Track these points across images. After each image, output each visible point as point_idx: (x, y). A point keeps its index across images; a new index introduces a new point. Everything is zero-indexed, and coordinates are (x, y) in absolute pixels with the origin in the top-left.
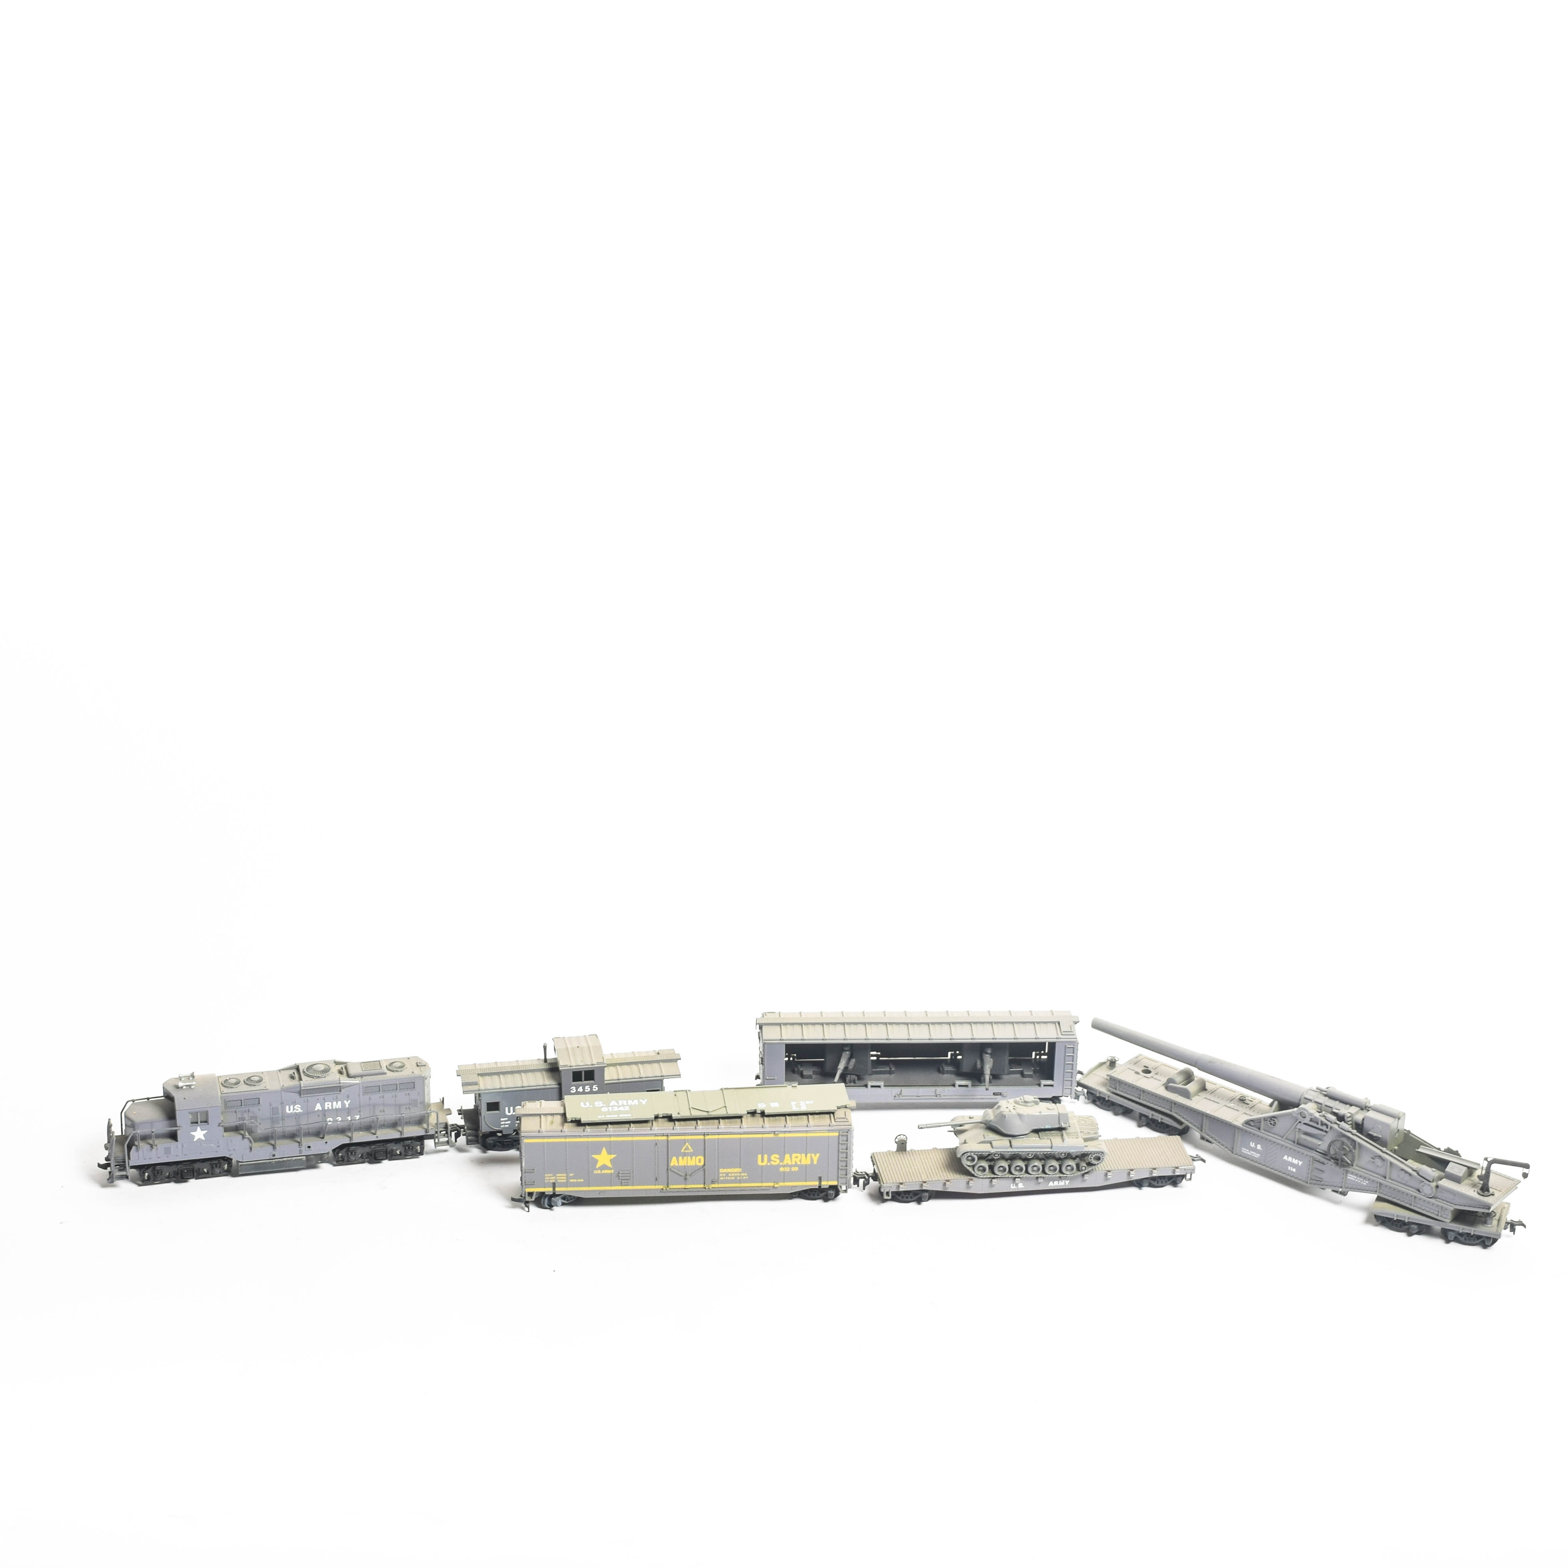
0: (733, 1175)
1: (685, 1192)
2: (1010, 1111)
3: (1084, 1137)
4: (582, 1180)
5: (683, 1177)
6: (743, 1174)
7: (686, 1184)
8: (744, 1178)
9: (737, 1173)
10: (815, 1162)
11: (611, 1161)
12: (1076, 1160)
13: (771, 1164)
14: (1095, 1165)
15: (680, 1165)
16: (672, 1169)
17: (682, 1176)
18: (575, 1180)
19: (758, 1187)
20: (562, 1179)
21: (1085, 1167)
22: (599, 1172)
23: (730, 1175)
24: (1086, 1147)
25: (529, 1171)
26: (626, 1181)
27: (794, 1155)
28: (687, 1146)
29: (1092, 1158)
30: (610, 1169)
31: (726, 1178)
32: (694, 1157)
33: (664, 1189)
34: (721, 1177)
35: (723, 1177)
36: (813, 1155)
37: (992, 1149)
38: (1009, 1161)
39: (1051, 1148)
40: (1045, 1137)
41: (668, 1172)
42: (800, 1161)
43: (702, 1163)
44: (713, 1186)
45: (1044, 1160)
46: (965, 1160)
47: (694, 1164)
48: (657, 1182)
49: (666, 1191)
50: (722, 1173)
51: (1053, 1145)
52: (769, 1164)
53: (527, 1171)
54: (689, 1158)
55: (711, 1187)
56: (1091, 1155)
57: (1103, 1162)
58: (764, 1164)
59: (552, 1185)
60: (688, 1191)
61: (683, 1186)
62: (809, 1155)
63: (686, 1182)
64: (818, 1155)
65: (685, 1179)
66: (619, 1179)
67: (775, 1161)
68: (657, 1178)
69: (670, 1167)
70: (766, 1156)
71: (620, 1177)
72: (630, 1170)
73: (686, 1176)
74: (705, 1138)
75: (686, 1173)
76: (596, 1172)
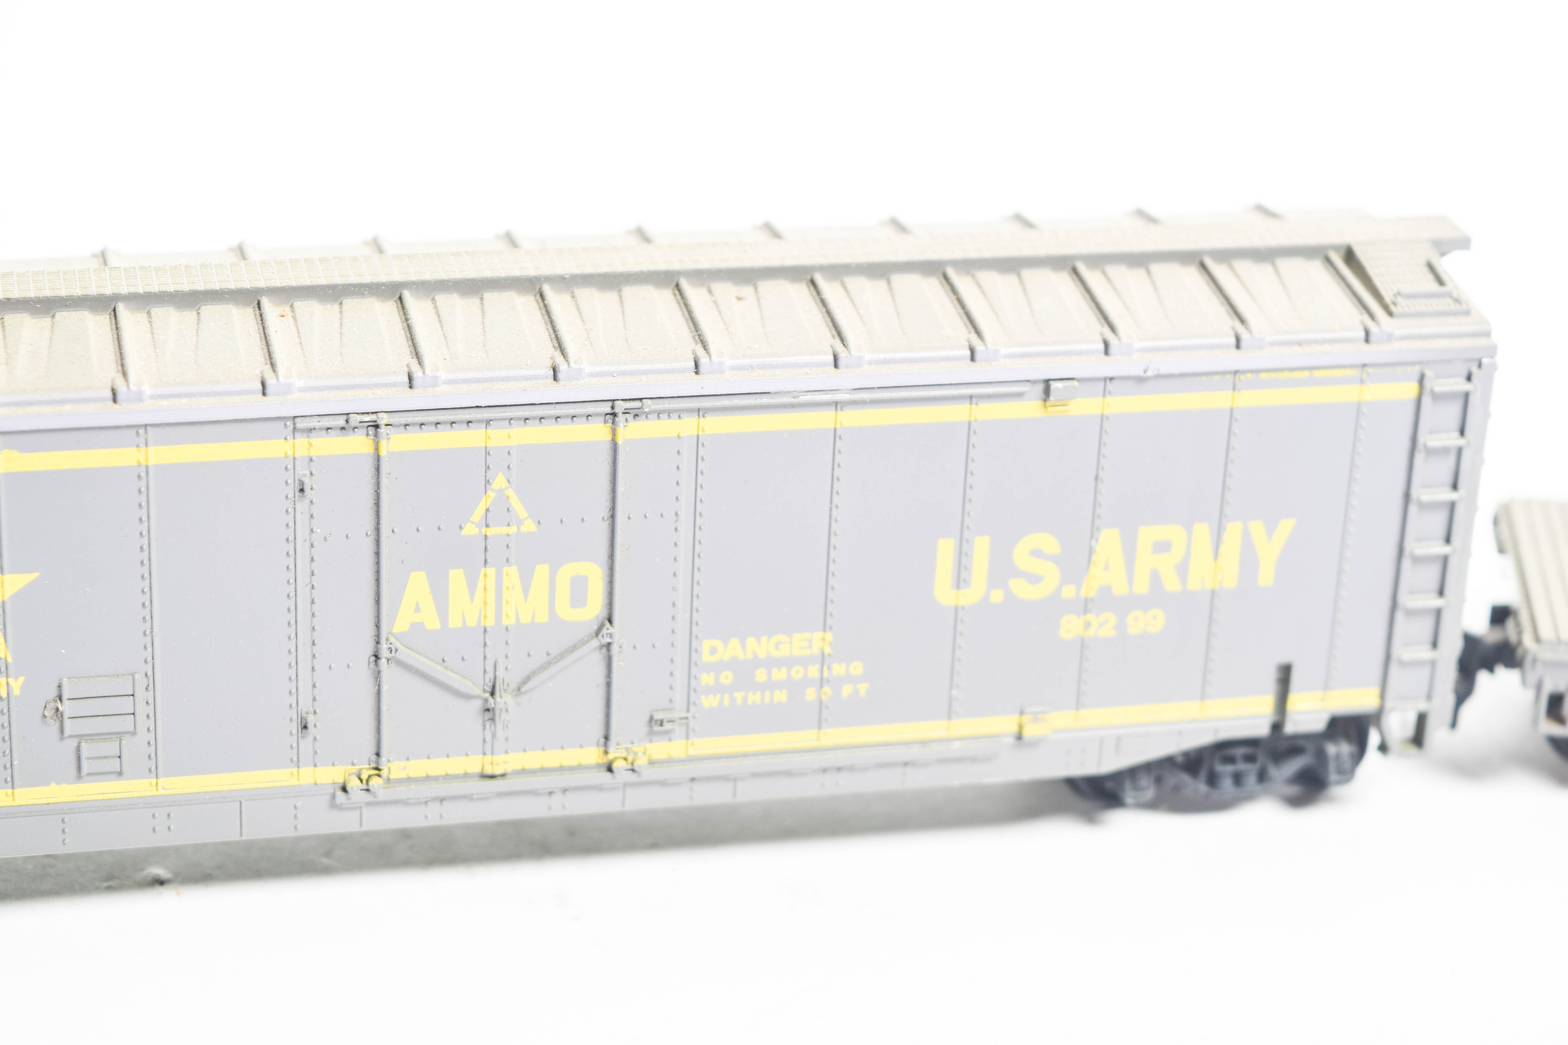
0: (779, 674)
1: (485, 798)
5: (477, 704)
6: (838, 669)
7: (487, 747)
8: (847, 690)
9: (805, 661)
10: (1266, 577)
13: (1009, 593)
15: (454, 622)
16: (405, 654)
17: (468, 697)
19: (924, 743)
23: (761, 675)
26: (111, 748)
27: (1147, 535)
28: (501, 495)
30: (5, 671)
31: (739, 696)
32: (542, 571)
33: (354, 784)
34: (710, 690)
35: (718, 689)
36: (1257, 528)
41: (377, 675)
42: (1182, 569)
43: (595, 607)
44: (660, 749)
47: (542, 617)
48: (306, 744)
49: (366, 797)
50: (717, 668)
52: (997, 596)
54: (512, 573)
55: (641, 762)
58: (970, 596)
60: (501, 795)
61: (474, 764)
62: (1233, 531)
63: (494, 736)
64: (1286, 526)
65: (488, 715)
66: (62, 731)
67: (1034, 579)
68: (311, 719)
69: (392, 640)
70: (981, 547)
71: (67, 723)
72: (133, 675)
73: (492, 694)
74: (614, 433)
75: (490, 675)
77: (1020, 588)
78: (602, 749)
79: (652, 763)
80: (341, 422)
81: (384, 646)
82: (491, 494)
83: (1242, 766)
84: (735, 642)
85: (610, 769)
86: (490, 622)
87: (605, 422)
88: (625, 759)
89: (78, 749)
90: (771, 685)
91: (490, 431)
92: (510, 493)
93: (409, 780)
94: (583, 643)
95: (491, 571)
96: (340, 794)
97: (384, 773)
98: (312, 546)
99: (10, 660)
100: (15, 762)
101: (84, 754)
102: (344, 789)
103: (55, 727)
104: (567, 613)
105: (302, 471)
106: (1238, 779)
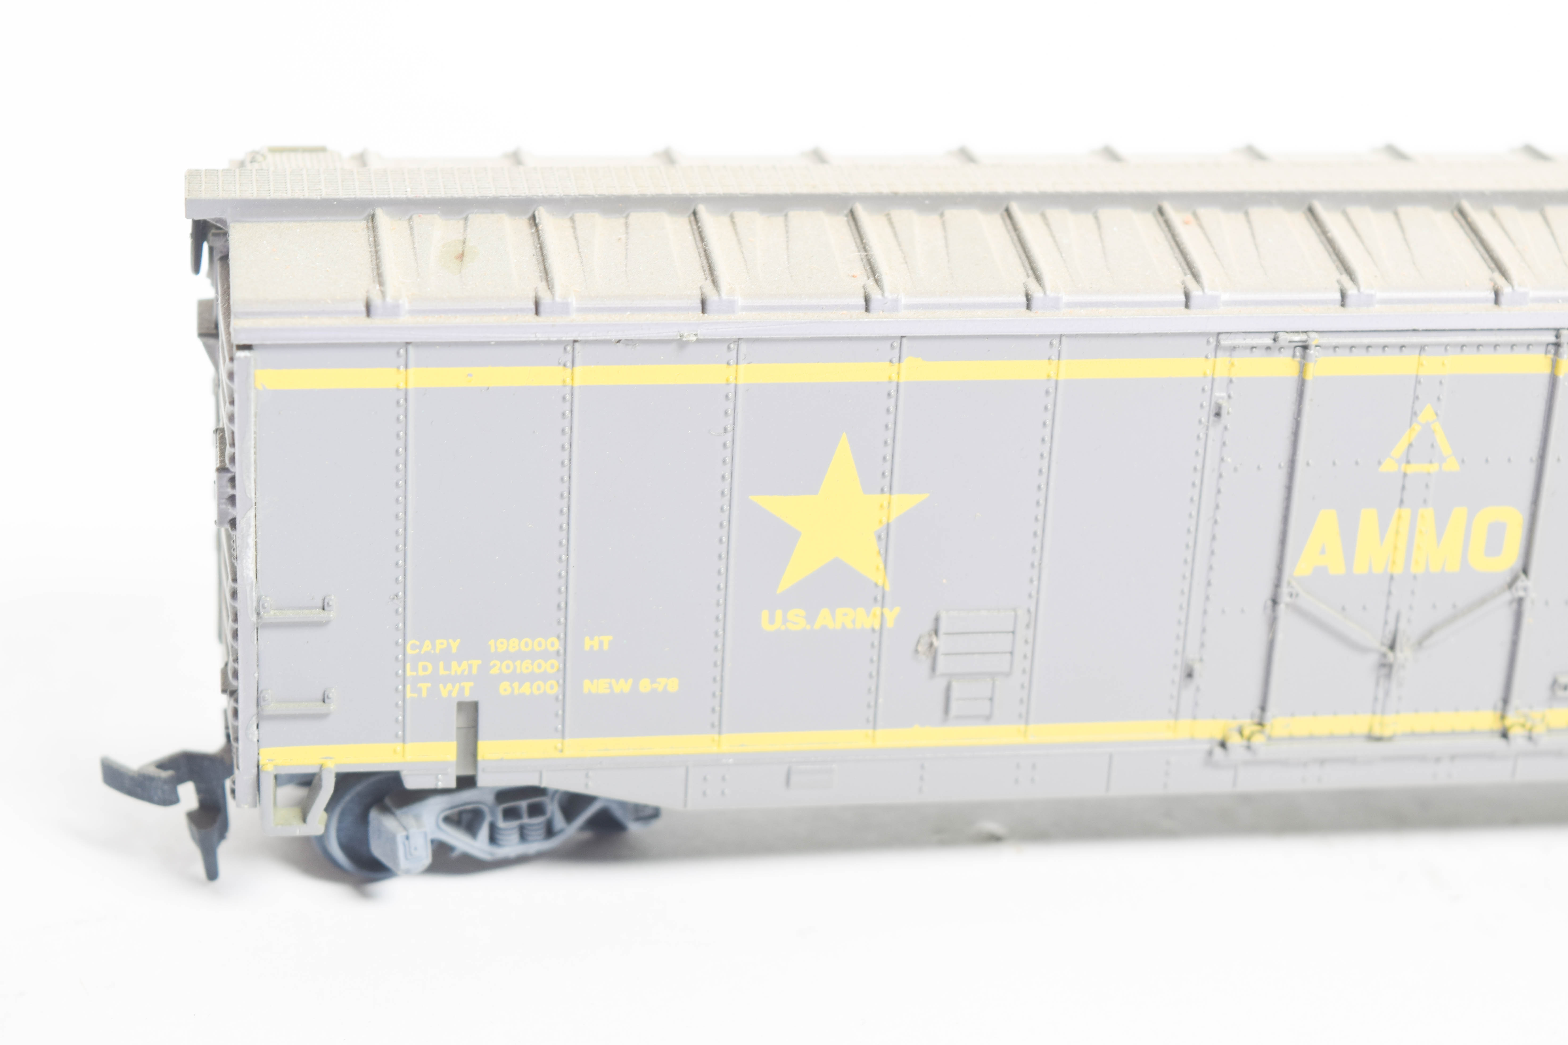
1: (1367, 761)
4: (672, 685)
5: (1372, 659)
7: (1378, 706)
11: (884, 536)
15: (1360, 568)
16: (1305, 600)
17: (1360, 649)
18: (623, 686)
20: (532, 678)
22: (797, 619)
25: (290, 615)
26: (984, 689)
30: (881, 599)
32: (1459, 514)
33: (1235, 740)
41: (1273, 622)
44: (1559, 716)
47: (1453, 566)
48: (1189, 694)
49: (1245, 755)
53: (270, 615)
54: (1427, 514)
55: (1539, 730)
59: (453, 721)
60: (1386, 759)
61: (1360, 723)
63: (1387, 693)
65: (1384, 671)
66: (933, 668)
68: (1197, 667)
69: (1294, 583)
71: (941, 660)
72: (1015, 610)
73: (1392, 647)
74: (1554, 365)
75: (1391, 627)
76: (772, 620)
78: (1498, 713)
79: (1550, 730)
80: (1268, 340)
81: (1285, 590)
82: (1417, 427)
85: (1505, 735)
86: (1398, 570)
87: (1546, 353)
88: (1523, 726)
89: (948, 689)
91: (1424, 358)
92: (1437, 427)
93: (1291, 738)
94: (1490, 596)
95: (1406, 512)
96: (1218, 751)
97: (1268, 728)
98: (1220, 476)
99: (887, 588)
100: (881, 701)
101: (955, 694)
102: (1223, 745)
103: (926, 663)
104: (1481, 563)
105: (1220, 394)
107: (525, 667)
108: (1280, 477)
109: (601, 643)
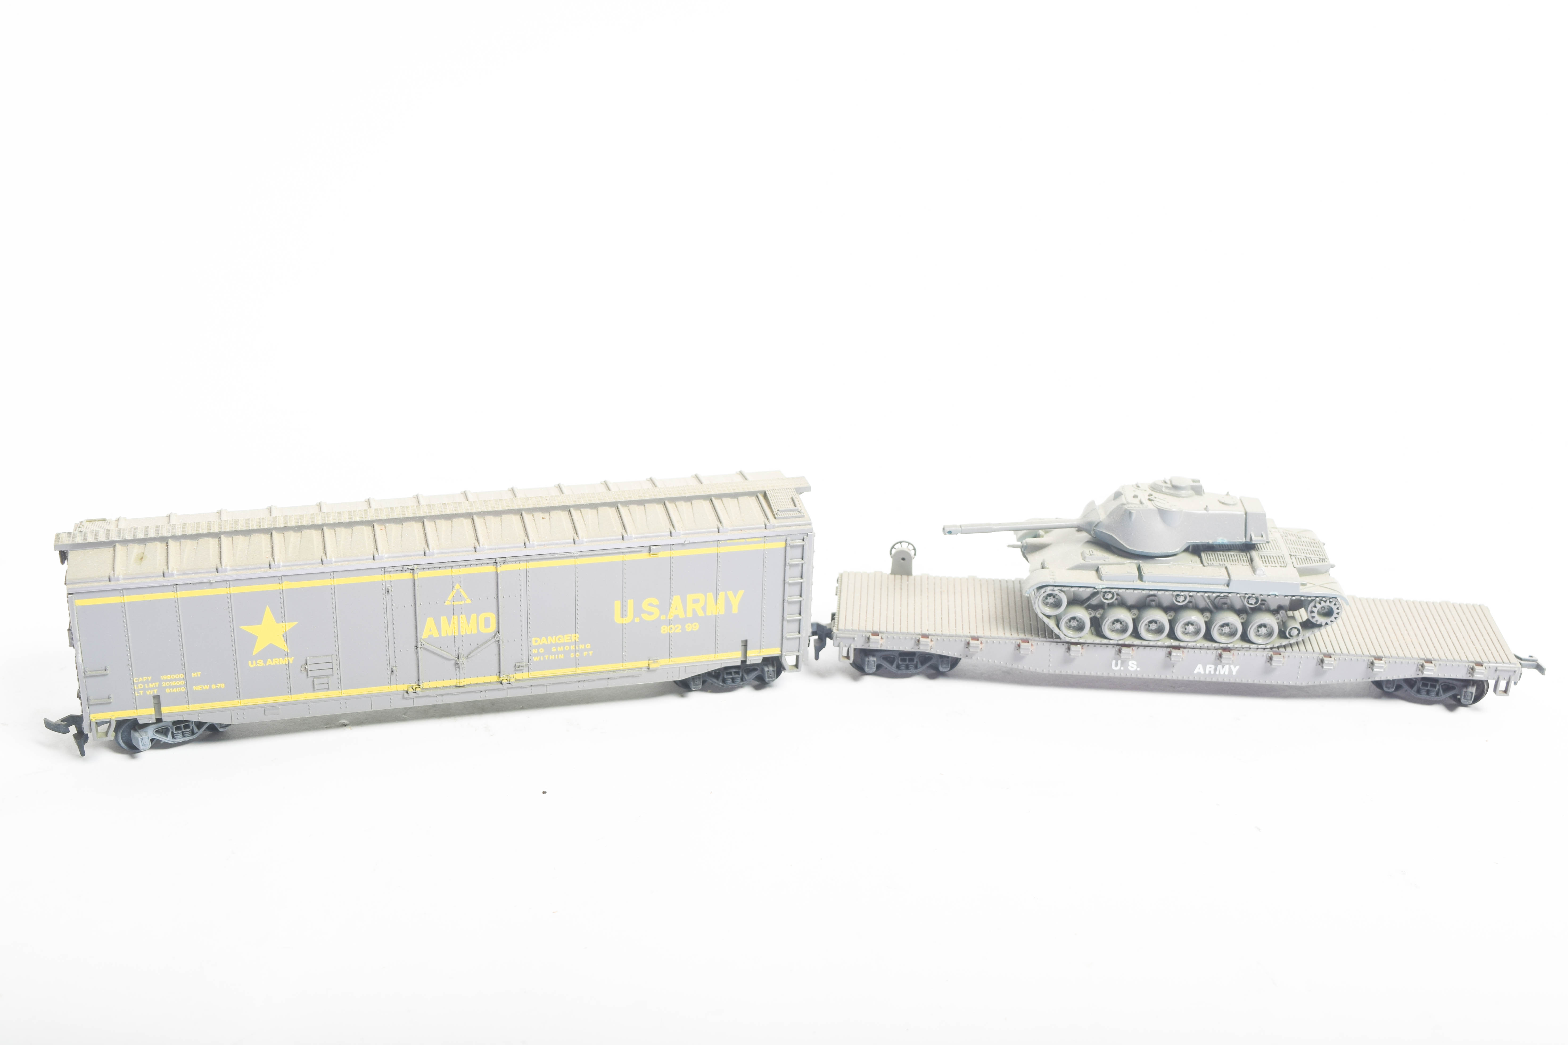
0: (560, 649)
1: (457, 694)
2: (1141, 503)
3: (1299, 566)
4: (223, 686)
5: (453, 662)
6: (581, 646)
7: (458, 677)
8: (585, 654)
9: (569, 644)
10: (735, 610)
11: (285, 636)
12: (1278, 616)
13: (641, 619)
14: (1320, 626)
15: (444, 634)
16: (426, 646)
17: (450, 659)
18: (206, 687)
19: (614, 671)
20: (176, 687)
21: (1298, 630)
22: (260, 663)
23: (554, 649)
24: (1301, 587)
25: (95, 673)
26: (325, 680)
27: (690, 597)
28: (458, 592)
29: (1314, 609)
30: (287, 655)
31: (546, 657)
32: (474, 616)
33: (410, 690)
34: (536, 655)
35: (538, 654)
36: (730, 594)
37: (1099, 581)
38: (1135, 611)
39: (1228, 586)
40: (1215, 563)
41: (417, 653)
42: (704, 609)
43: (493, 628)
44: (519, 676)
45: (1211, 612)
46: (1040, 603)
47: (475, 632)
48: (393, 677)
49: (415, 695)
50: (538, 647)
51: (1233, 577)
52: (637, 620)
53: (88, 674)
54: (463, 617)
55: (513, 680)
56: (1312, 604)
57: (1339, 621)
58: (627, 620)
59: (152, 701)
60: (463, 693)
61: (453, 682)
62: (722, 595)
63: (459, 673)
64: (741, 593)
65: (457, 666)
66: (308, 675)
67: (650, 614)
68: (394, 669)
69: (422, 641)
70: (630, 603)
71: (309, 672)
72: (332, 655)
73: (458, 658)
74: (497, 569)
75: (457, 652)
76: (252, 664)
77: (645, 617)
78: (498, 676)
79: (516, 680)
80: (401, 568)
81: (419, 643)
82: (455, 591)
83: (734, 676)
84: (544, 638)
85: (501, 684)
86: (456, 634)
87: (493, 565)
88: (507, 680)
89: (313, 681)
90: (558, 653)
91: (453, 570)
92: (461, 590)
93: (430, 688)
94: (490, 640)
95: (456, 617)
96: (406, 694)
97: (421, 686)
98: (392, 610)
99: (288, 651)
100: (292, 686)
101: (315, 683)
102: (407, 692)
103: (305, 674)
104: (483, 630)
105: (388, 585)
106: (733, 679)
107: (173, 683)
108: (412, 609)
109: (197, 674)
